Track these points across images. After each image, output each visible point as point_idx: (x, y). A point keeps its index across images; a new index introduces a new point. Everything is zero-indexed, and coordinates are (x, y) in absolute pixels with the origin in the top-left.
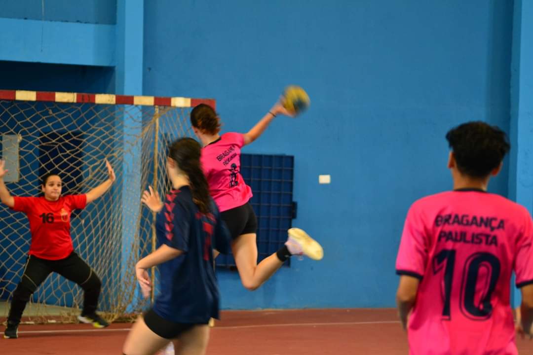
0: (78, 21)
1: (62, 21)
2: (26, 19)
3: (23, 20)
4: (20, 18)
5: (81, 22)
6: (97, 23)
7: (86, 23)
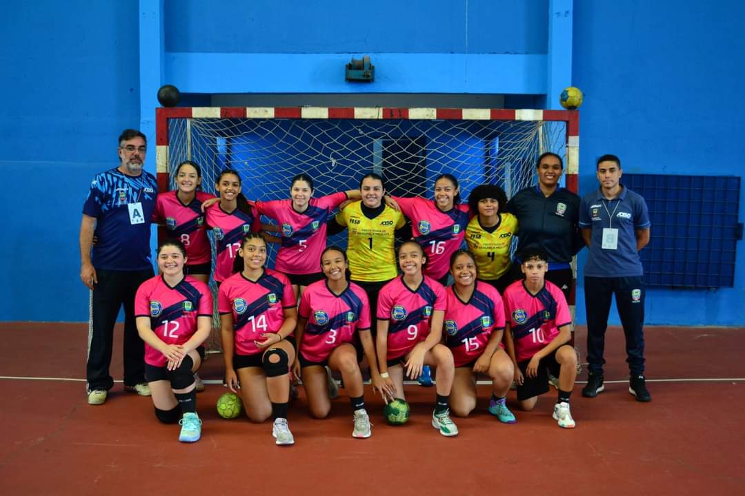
0: (507, 53)
1: (490, 53)
2: (452, 53)
3: (450, 55)
4: (446, 52)
5: (510, 53)
6: (527, 53)
7: (515, 54)
